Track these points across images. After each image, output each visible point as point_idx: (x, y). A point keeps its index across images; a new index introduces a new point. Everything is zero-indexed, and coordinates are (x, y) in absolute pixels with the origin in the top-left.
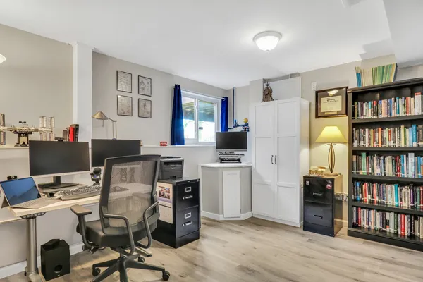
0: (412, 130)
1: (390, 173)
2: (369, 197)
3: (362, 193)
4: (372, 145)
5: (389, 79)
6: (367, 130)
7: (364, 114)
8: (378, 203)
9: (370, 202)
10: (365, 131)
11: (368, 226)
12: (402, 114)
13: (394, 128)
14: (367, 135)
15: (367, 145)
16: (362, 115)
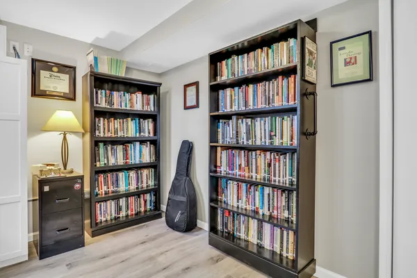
0: (136, 123)
1: (121, 162)
2: (105, 188)
3: (98, 186)
4: (106, 135)
5: (122, 74)
6: (102, 119)
7: (99, 102)
8: (113, 192)
9: (106, 194)
10: (99, 120)
11: (105, 219)
12: (128, 108)
13: (123, 119)
14: (101, 125)
15: (102, 135)
16: (97, 103)
